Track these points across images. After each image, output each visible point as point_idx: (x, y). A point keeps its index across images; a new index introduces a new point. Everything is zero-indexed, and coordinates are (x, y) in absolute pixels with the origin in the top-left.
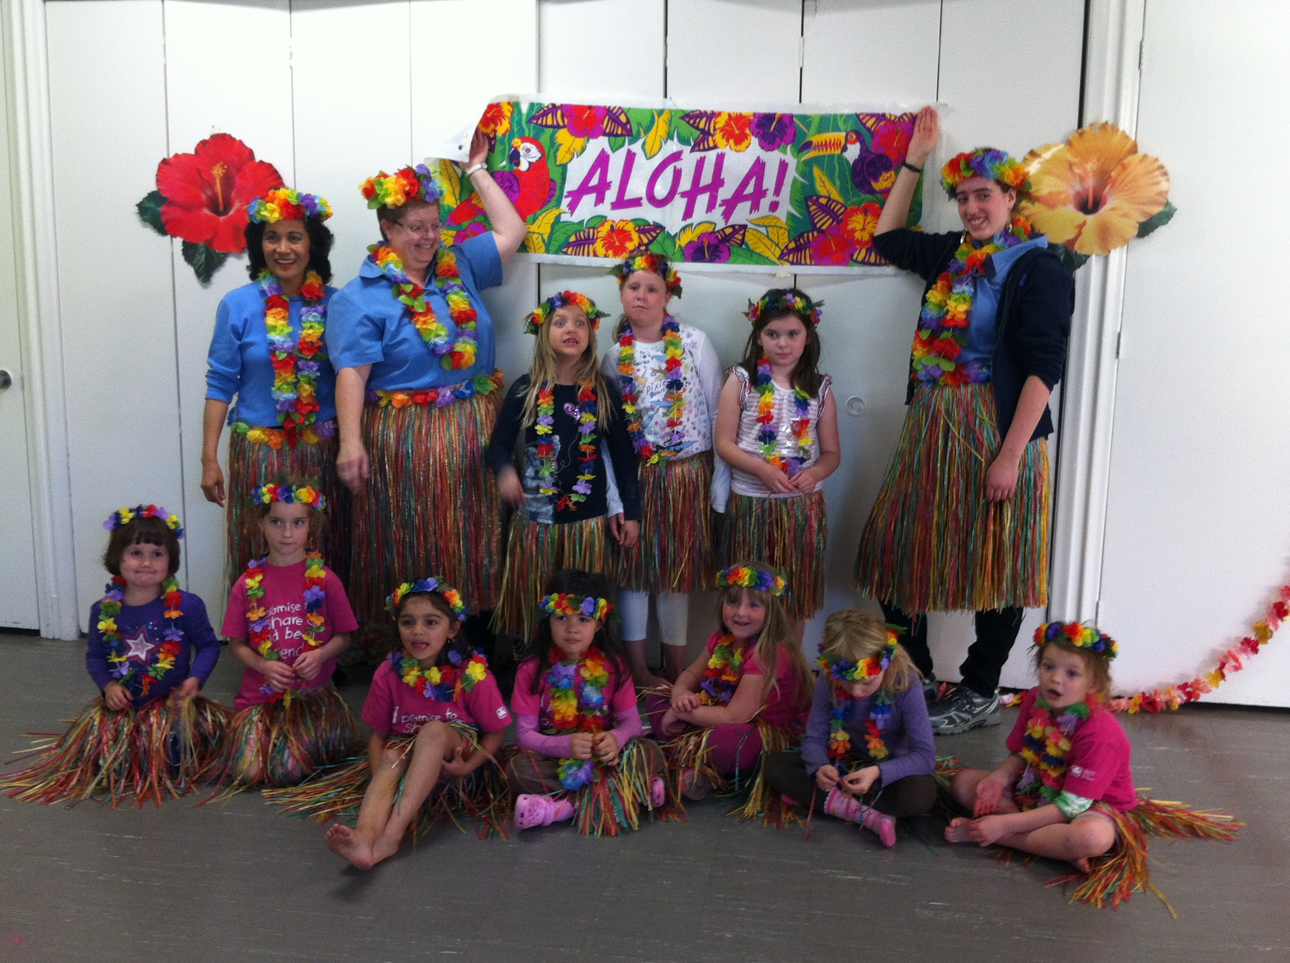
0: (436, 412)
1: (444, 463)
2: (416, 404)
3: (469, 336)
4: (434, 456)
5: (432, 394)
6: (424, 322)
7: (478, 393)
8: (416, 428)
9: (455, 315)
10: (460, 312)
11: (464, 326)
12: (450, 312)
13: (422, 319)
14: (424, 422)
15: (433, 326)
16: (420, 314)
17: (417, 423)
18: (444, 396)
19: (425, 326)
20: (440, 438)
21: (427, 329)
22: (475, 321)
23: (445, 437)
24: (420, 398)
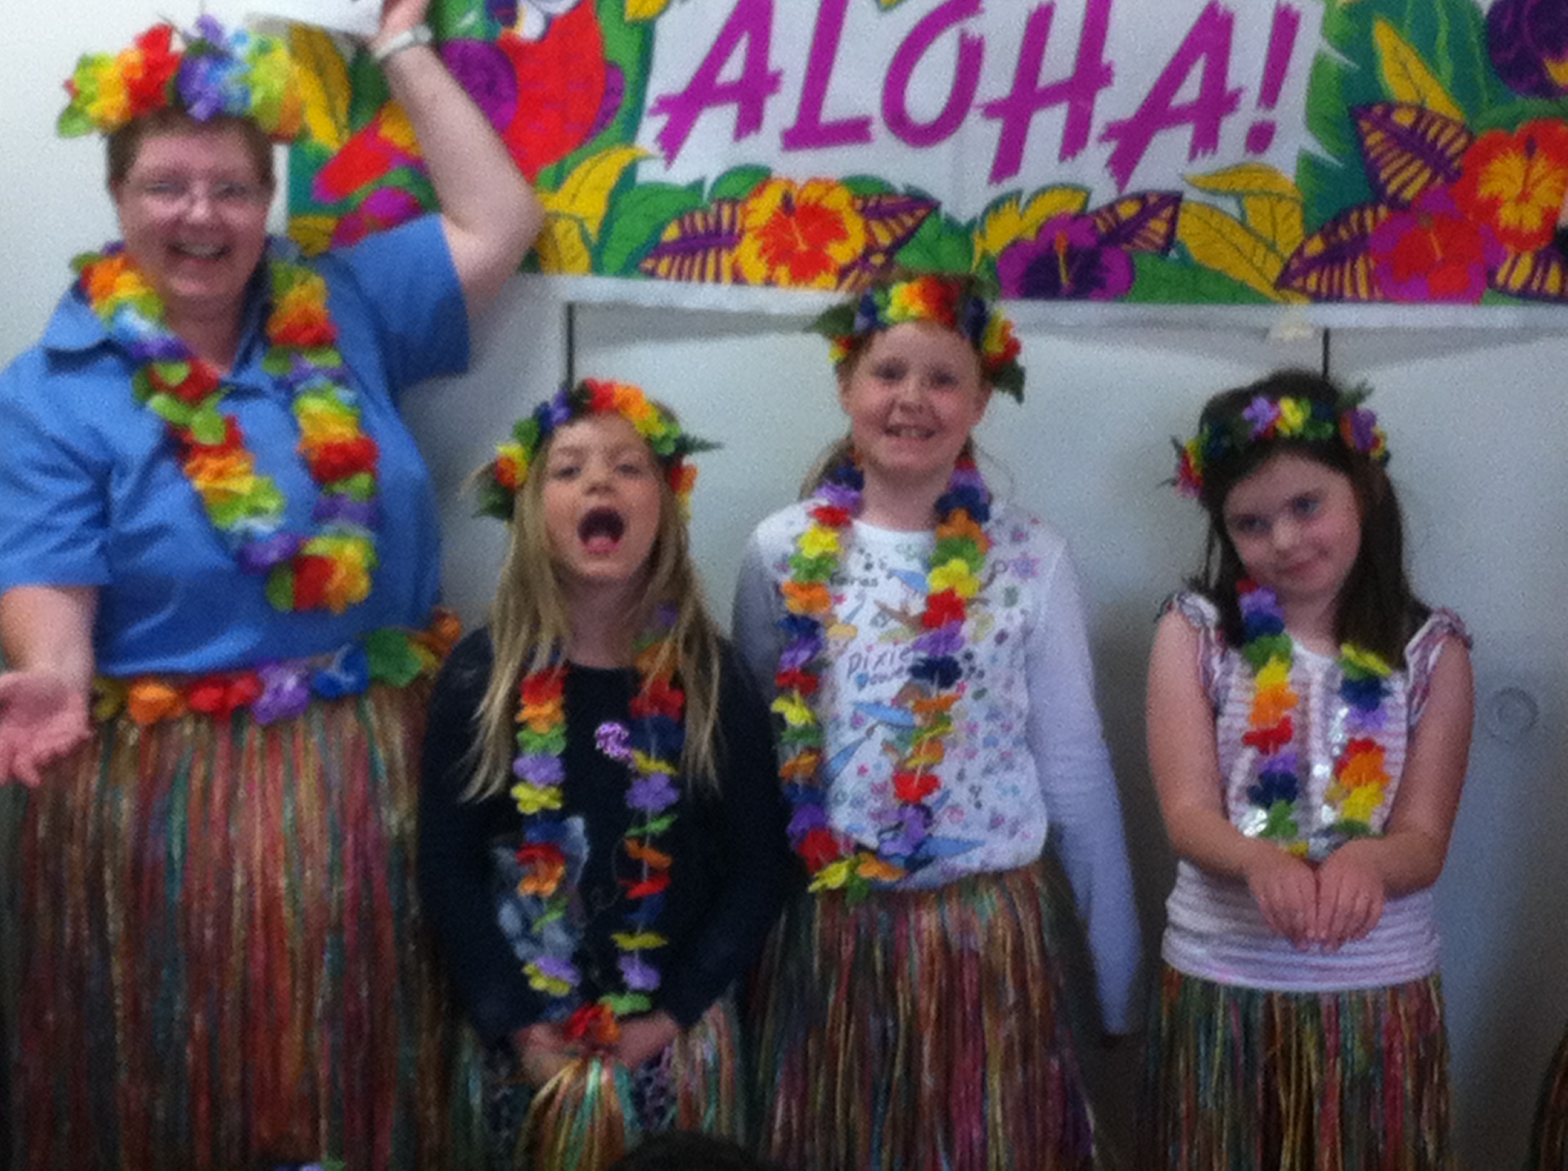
0: (253, 737)
1: (275, 888)
2: (198, 716)
3: (352, 516)
4: (247, 866)
5: (242, 686)
6: (220, 474)
7: (380, 681)
8: (196, 784)
9: (314, 457)
10: (329, 449)
11: (338, 488)
12: (297, 446)
13: (213, 464)
14: (221, 763)
15: (244, 485)
16: (208, 451)
17: (200, 771)
18: (278, 691)
19: (221, 485)
20: (267, 815)
21: (226, 493)
22: (372, 471)
23: (280, 812)
24: (206, 698)
